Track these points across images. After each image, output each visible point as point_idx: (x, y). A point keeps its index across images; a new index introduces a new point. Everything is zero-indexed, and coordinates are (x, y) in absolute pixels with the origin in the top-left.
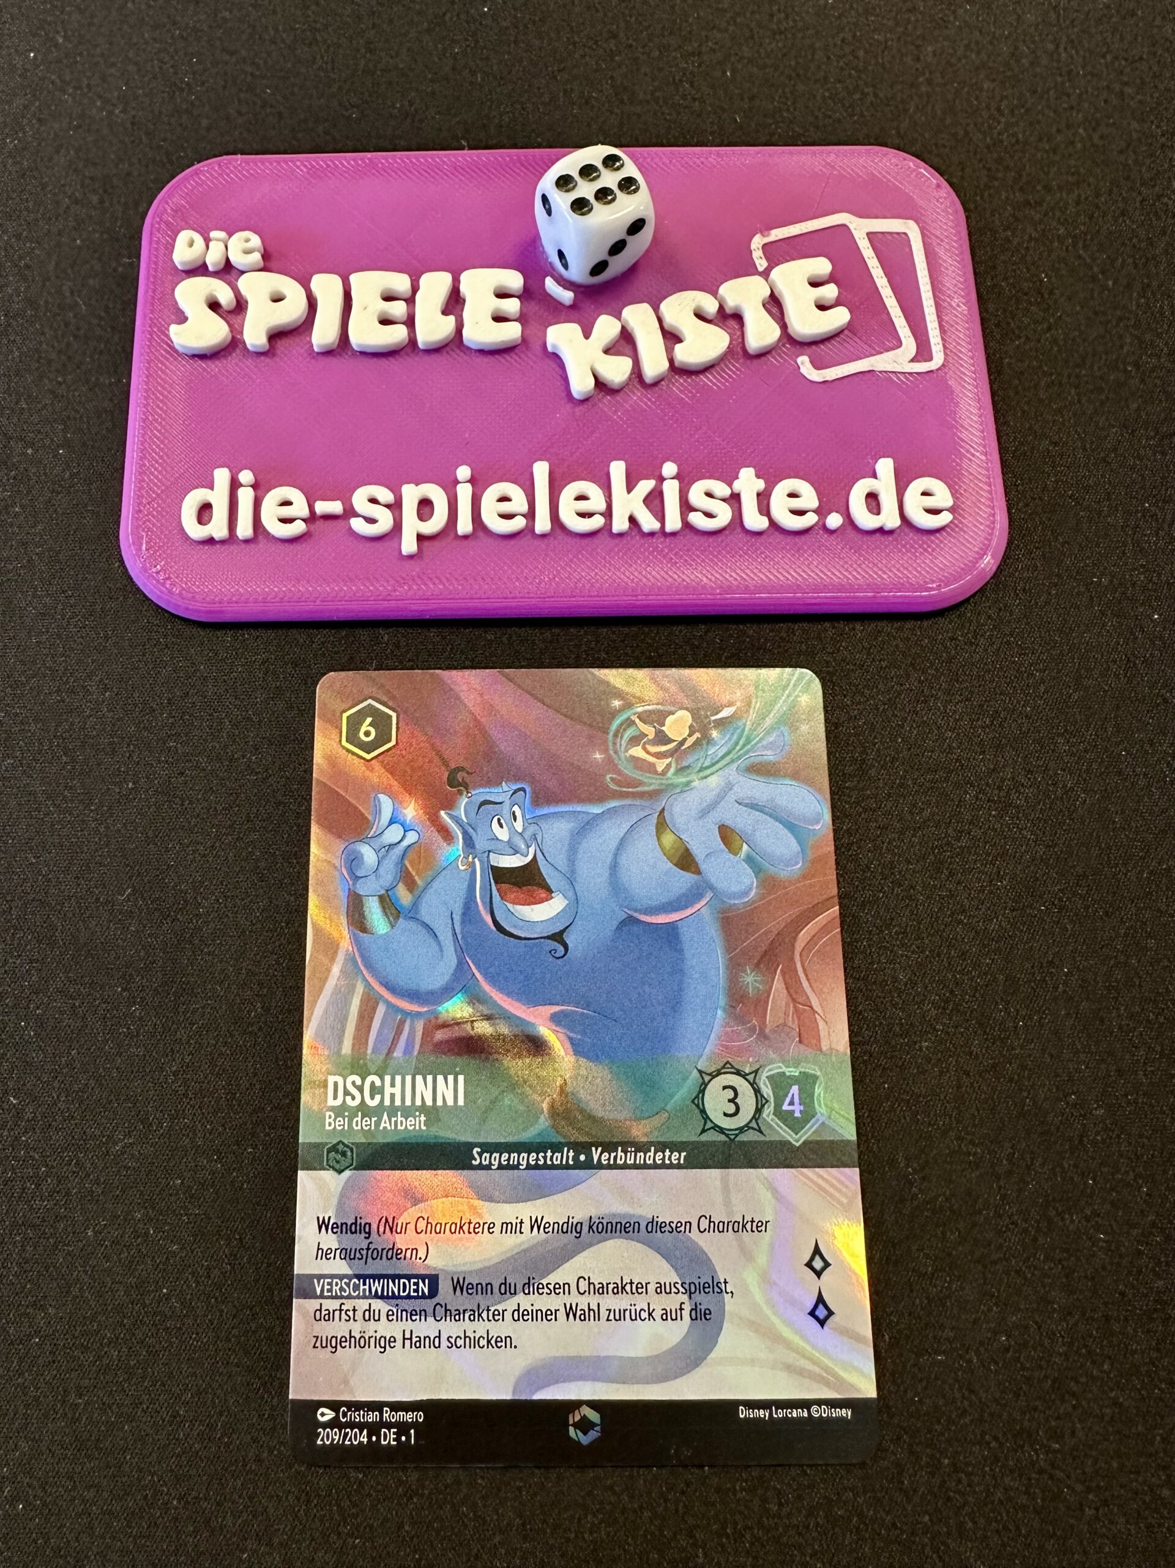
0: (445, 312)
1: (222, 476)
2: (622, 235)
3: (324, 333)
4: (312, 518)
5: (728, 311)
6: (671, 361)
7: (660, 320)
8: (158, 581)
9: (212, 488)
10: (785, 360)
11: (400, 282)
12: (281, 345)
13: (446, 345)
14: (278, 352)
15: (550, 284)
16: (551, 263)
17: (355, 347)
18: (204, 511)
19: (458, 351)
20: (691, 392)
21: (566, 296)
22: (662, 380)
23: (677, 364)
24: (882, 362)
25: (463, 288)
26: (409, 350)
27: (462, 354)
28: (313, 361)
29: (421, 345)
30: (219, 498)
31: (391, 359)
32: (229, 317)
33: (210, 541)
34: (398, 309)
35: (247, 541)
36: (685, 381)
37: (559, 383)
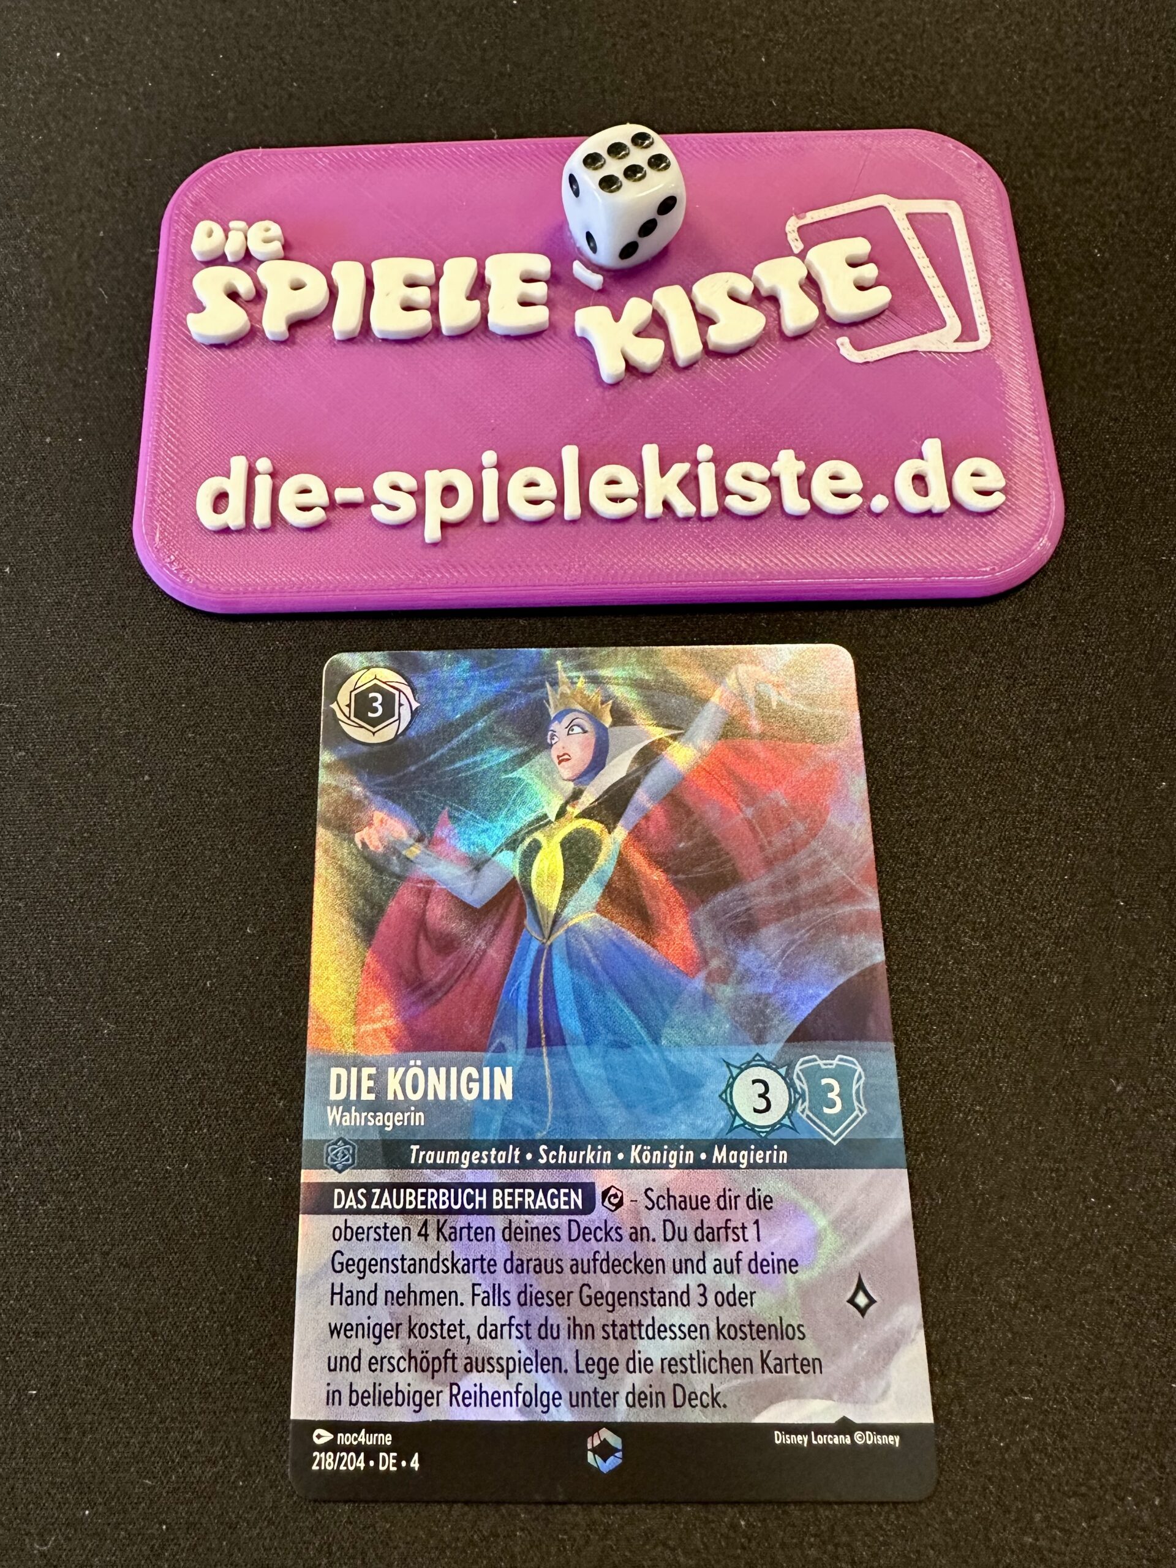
0: (470, 298)
1: (239, 465)
2: (651, 213)
3: (345, 320)
4: (331, 506)
5: (763, 293)
6: (705, 344)
7: (693, 304)
8: (171, 572)
9: (229, 477)
10: (824, 342)
11: (424, 269)
12: (301, 334)
13: (472, 330)
14: (298, 341)
15: (578, 269)
16: (578, 249)
17: (378, 335)
18: (221, 500)
19: (482, 337)
20: (725, 374)
21: (595, 280)
22: (694, 363)
23: (711, 347)
24: (926, 342)
25: (488, 274)
26: (432, 337)
27: (488, 340)
28: (334, 349)
29: (445, 331)
30: (235, 486)
31: (414, 346)
32: (250, 305)
33: (226, 530)
34: (422, 295)
35: (263, 530)
36: (720, 364)
37: (587, 367)
